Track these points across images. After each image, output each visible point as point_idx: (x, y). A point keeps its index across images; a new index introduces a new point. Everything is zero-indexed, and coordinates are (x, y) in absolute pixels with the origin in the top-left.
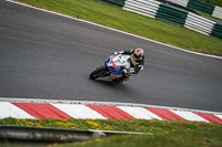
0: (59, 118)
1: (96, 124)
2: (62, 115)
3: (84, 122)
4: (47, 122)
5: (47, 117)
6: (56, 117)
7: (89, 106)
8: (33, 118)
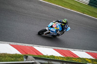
0: (73, 57)
1: (90, 61)
2: (75, 56)
3: (84, 59)
4: (69, 58)
5: (69, 56)
6: (72, 56)
7: (87, 52)
8: (62, 56)
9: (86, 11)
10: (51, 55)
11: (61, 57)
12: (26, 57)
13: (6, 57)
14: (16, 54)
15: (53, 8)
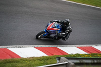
4: (93, 55)
11: (85, 54)
12: (59, 59)
13: (35, 61)
14: (43, 56)
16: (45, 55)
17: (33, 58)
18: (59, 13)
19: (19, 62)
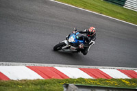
1: (127, 82)
9: (104, 9)
10: (79, 77)
12: (66, 86)
15: (63, 8)
16: (41, 78)
17: (25, 80)
18: (54, 19)
19: (9, 85)
